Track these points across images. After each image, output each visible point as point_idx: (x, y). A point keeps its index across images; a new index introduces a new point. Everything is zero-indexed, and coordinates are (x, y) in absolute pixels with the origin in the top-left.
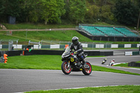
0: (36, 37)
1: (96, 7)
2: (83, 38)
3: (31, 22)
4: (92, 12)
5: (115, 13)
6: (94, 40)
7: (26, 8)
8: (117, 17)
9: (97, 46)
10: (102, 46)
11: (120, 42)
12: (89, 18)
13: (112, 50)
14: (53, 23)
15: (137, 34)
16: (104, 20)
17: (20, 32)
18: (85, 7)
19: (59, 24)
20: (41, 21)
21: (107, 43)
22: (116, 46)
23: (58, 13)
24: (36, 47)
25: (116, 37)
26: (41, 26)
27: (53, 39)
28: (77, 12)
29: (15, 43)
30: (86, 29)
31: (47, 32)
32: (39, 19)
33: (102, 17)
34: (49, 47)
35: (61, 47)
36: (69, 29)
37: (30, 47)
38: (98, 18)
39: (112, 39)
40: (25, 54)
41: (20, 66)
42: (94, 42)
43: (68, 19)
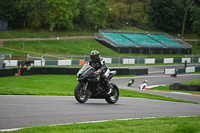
0: (37, 50)
1: (123, 5)
2: (105, 49)
3: (30, 28)
4: (117, 13)
5: (150, 14)
6: (121, 52)
7: (23, 7)
8: (153, 20)
9: (125, 61)
10: (132, 61)
11: (157, 56)
12: (114, 21)
13: (146, 67)
14: (61, 29)
15: (182, 43)
16: (134, 24)
17: (15, 42)
18: (107, 6)
19: (71, 30)
20: (45, 26)
21: (140, 56)
22: (152, 61)
23: (69, 14)
24: (37, 64)
25: (152, 49)
26: (45, 33)
27: (63, 52)
28: (95, 13)
29: (7, 58)
30: (109, 36)
31: (53, 42)
32: (42, 23)
33: (132, 20)
34: (56, 63)
35: (73, 63)
36: (85, 37)
37: (28, 63)
38: (125, 21)
39: (146, 51)
40: (22, 74)
41: (14, 91)
42: (121, 55)
43: (83, 23)
